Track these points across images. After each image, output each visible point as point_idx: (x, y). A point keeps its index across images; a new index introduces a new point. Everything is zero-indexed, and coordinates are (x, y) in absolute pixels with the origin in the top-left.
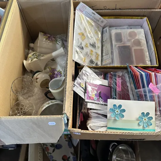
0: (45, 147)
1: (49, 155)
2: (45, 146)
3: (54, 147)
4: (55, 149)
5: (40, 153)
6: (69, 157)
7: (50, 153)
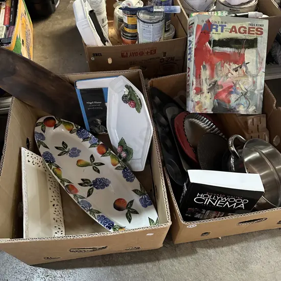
0: (67, 186)
1: (80, 200)
2: (66, 184)
3: (91, 186)
4: (92, 189)
5: (54, 205)
6: (132, 202)
7: (83, 198)
